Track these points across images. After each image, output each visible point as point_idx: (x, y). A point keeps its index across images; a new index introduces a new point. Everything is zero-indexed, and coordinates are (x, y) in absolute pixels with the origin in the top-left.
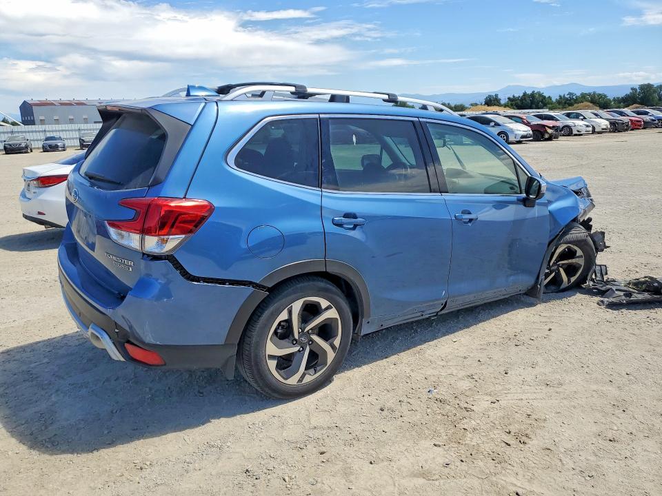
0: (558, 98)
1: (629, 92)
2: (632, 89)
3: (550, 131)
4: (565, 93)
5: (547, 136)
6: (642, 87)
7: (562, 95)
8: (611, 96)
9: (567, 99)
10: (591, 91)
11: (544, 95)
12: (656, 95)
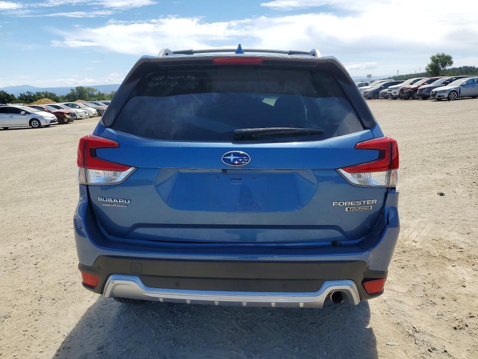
0: (20, 96)
1: (70, 92)
2: (71, 90)
3: (68, 116)
4: (24, 92)
5: (66, 120)
6: (78, 88)
7: (23, 94)
8: (58, 95)
9: (27, 97)
10: (44, 91)
11: (7, 93)
12: (87, 94)
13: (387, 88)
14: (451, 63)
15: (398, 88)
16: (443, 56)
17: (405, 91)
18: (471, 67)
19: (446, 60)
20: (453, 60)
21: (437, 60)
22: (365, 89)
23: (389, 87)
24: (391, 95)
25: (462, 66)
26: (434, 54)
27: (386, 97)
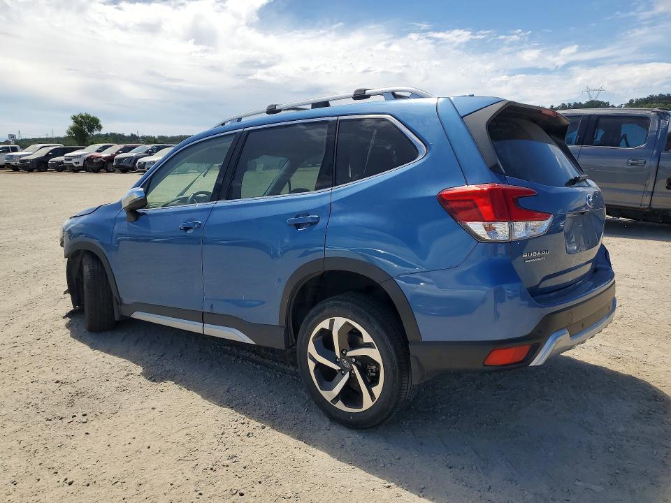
13: (63, 155)
14: (100, 128)
15: (80, 156)
16: (88, 117)
17: (94, 161)
18: (119, 135)
19: (93, 123)
20: (101, 123)
21: (81, 122)
22: (20, 156)
23: (66, 155)
24: (71, 165)
25: (109, 133)
26: (76, 114)
27: (60, 168)
